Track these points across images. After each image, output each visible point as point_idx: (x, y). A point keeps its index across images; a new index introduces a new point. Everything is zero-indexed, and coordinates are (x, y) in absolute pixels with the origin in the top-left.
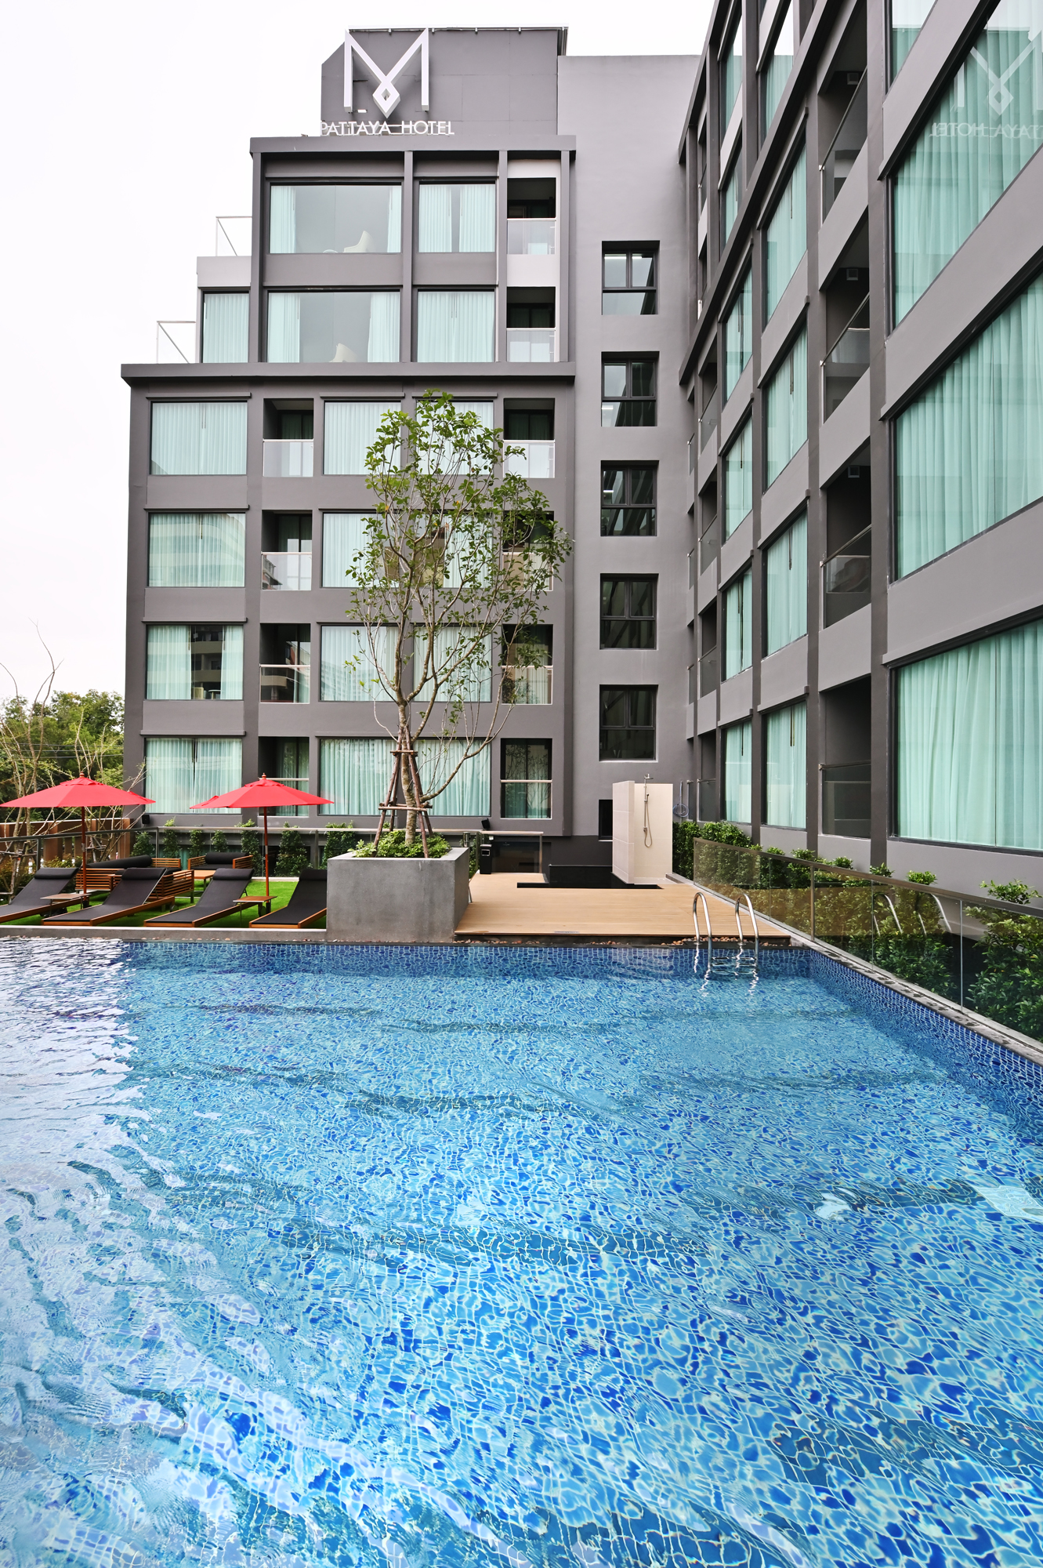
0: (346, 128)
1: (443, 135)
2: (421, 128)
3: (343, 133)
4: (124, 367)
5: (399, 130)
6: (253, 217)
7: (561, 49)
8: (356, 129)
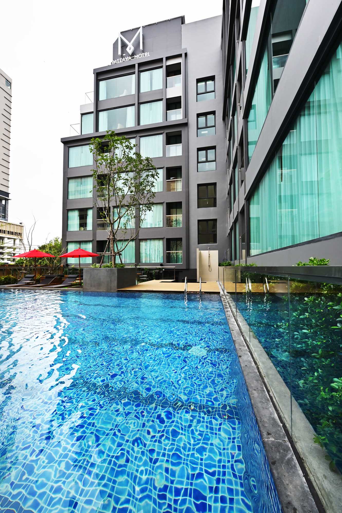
0: (119, 61)
1: (147, 56)
2: (140, 56)
3: (118, 62)
4: (62, 139)
5: (134, 58)
6: (94, 92)
7: (183, 22)
8: (122, 60)
